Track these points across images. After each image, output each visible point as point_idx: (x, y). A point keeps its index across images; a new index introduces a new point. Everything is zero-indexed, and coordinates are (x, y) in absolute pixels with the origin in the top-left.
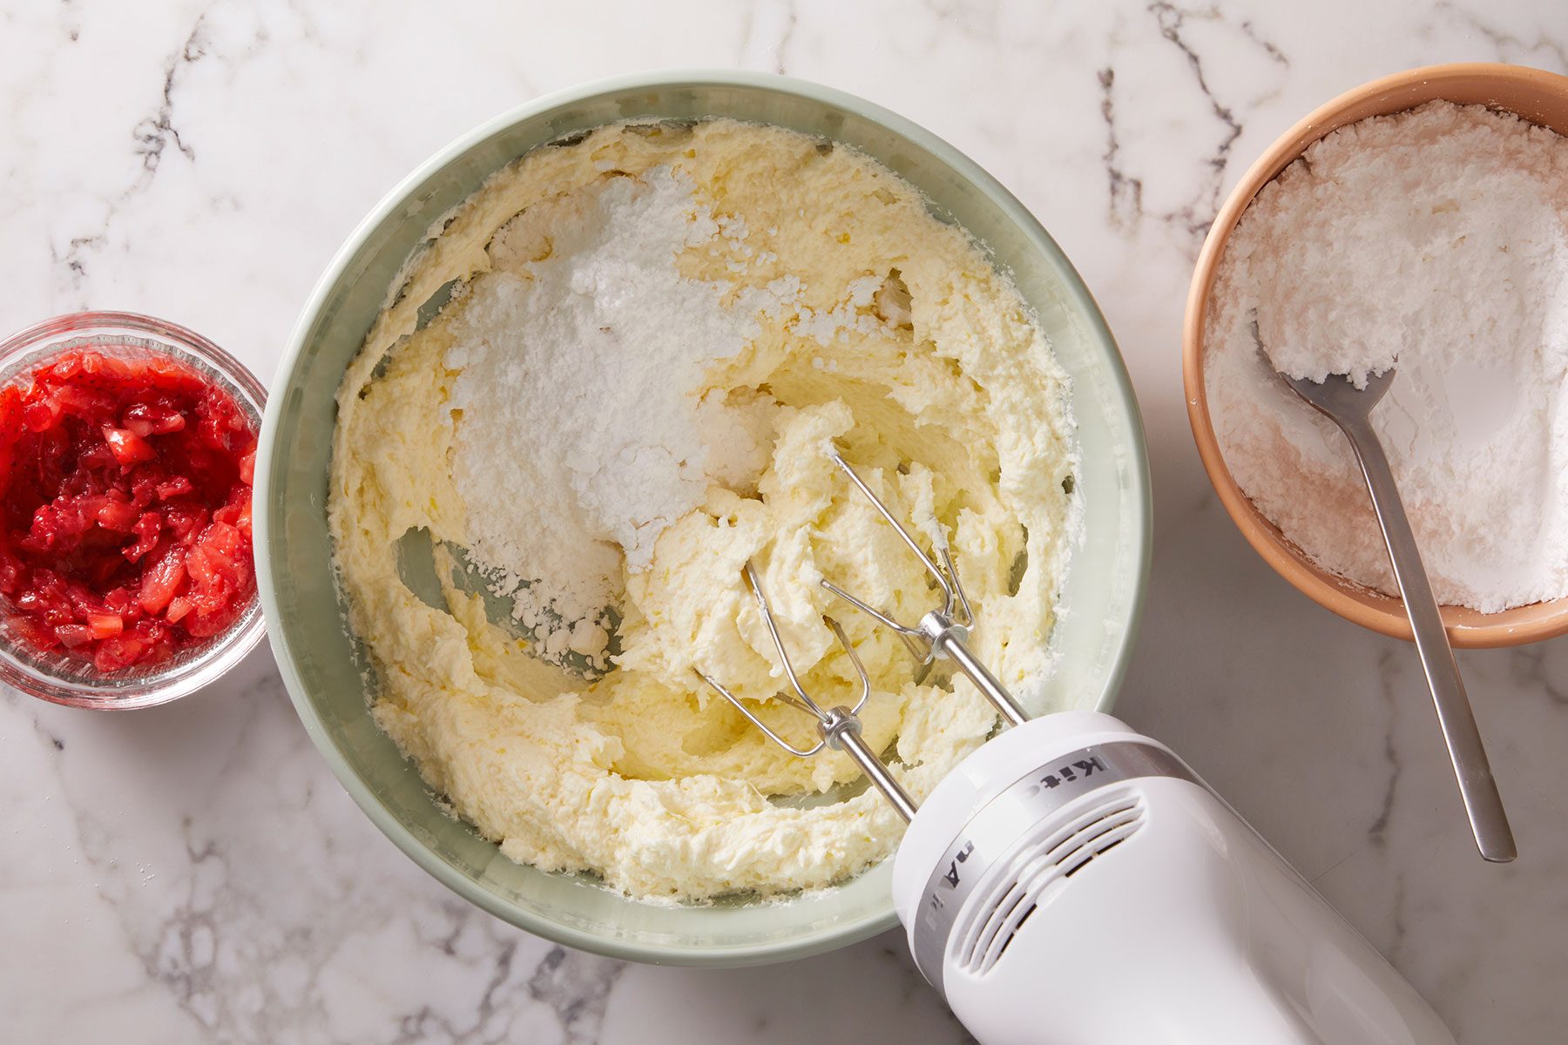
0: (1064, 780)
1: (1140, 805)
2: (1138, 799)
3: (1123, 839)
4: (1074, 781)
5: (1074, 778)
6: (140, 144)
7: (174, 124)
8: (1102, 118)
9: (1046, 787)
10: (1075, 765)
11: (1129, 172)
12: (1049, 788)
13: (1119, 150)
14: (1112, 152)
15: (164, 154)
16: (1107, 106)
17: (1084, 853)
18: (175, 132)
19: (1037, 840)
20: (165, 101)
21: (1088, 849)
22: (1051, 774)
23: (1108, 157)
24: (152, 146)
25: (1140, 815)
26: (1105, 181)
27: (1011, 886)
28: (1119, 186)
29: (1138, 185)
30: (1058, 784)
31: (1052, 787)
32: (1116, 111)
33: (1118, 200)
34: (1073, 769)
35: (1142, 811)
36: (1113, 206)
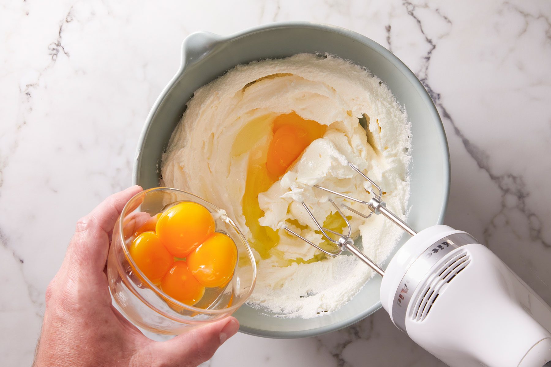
0: (440, 250)
1: (467, 255)
2: (466, 253)
3: (465, 267)
4: (443, 249)
5: (443, 248)
6: (51, 52)
7: (62, 45)
8: (387, 42)
9: (434, 253)
10: (442, 244)
12: (435, 253)
15: (59, 55)
16: (388, 38)
17: (452, 274)
18: (63, 47)
19: (434, 272)
20: (59, 37)
21: (453, 272)
22: (434, 248)
24: (55, 52)
25: (468, 258)
27: (428, 289)
30: (438, 251)
31: (436, 252)
32: (391, 40)
34: (442, 245)
35: (469, 256)
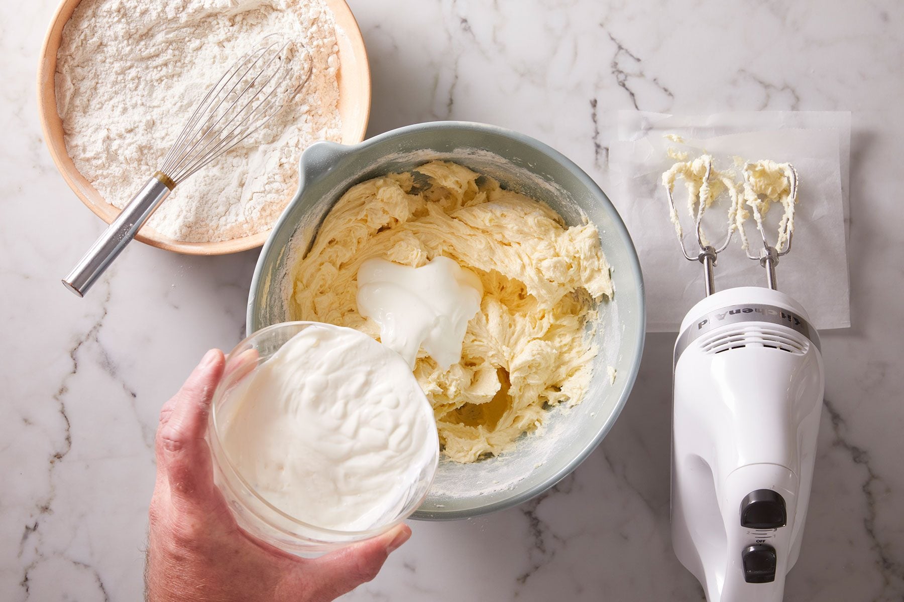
8: (592, 121)
11: (603, 144)
13: (600, 134)
14: (596, 135)
16: (594, 115)
23: (595, 138)
26: (593, 148)
28: (599, 150)
29: (607, 150)
32: (598, 117)
33: (599, 157)
36: (597, 159)
